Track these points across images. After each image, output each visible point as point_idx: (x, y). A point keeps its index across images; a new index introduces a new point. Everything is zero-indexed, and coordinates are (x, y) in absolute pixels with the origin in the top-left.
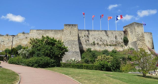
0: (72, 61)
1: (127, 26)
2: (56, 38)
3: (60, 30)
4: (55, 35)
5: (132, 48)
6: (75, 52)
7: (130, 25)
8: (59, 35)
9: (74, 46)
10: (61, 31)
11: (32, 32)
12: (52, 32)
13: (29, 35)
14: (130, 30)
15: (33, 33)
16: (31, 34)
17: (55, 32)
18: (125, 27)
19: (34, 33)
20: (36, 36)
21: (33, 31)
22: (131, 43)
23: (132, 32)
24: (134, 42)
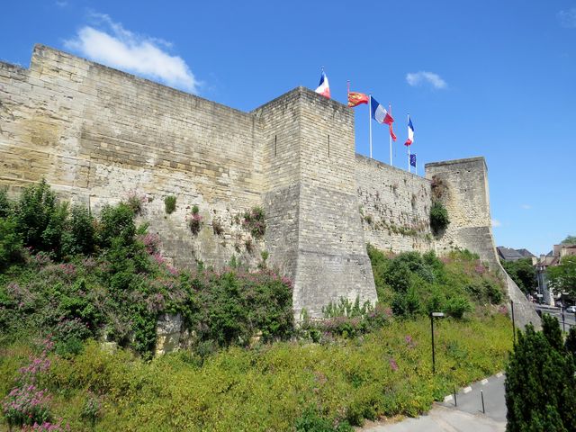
0: (348, 311)
1: (444, 164)
2: (223, 156)
3: (244, 115)
4: (213, 136)
5: (467, 252)
6: (353, 256)
7: (463, 162)
8: (238, 140)
9: (346, 226)
10: (248, 119)
11: (57, 71)
12: (199, 115)
13: (23, 85)
14: (458, 180)
15: (62, 79)
16: (47, 87)
19: (75, 87)
20: (87, 114)
21: (65, 66)
22: (463, 234)
23: (468, 192)
24: (476, 228)
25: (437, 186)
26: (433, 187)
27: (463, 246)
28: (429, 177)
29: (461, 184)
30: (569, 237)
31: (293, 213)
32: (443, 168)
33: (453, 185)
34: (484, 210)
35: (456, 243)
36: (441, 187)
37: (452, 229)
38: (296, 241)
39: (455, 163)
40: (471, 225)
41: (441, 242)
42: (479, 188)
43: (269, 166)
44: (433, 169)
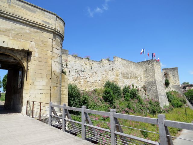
1: (167, 69)
2: (138, 74)
4: (136, 70)
5: (175, 91)
7: (172, 68)
14: (171, 73)
15: (118, 62)
17: (136, 65)
18: (165, 69)
19: (120, 64)
22: (173, 86)
23: (174, 76)
24: (177, 85)
25: (166, 75)
26: (165, 75)
27: (174, 90)
28: (164, 72)
29: (172, 74)
30: (184, 82)
31: (155, 87)
32: (167, 70)
33: (170, 74)
34: (179, 81)
35: (172, 89)
36: (167, 75)
37: (171, 85)
38: (157, 93)
39: (170, 69)
40: (175, 84)
41: (168, 89)
42: (177, 75)
43: (145, 76)
44: (164, 70)
